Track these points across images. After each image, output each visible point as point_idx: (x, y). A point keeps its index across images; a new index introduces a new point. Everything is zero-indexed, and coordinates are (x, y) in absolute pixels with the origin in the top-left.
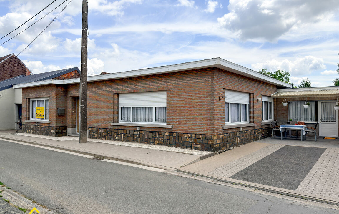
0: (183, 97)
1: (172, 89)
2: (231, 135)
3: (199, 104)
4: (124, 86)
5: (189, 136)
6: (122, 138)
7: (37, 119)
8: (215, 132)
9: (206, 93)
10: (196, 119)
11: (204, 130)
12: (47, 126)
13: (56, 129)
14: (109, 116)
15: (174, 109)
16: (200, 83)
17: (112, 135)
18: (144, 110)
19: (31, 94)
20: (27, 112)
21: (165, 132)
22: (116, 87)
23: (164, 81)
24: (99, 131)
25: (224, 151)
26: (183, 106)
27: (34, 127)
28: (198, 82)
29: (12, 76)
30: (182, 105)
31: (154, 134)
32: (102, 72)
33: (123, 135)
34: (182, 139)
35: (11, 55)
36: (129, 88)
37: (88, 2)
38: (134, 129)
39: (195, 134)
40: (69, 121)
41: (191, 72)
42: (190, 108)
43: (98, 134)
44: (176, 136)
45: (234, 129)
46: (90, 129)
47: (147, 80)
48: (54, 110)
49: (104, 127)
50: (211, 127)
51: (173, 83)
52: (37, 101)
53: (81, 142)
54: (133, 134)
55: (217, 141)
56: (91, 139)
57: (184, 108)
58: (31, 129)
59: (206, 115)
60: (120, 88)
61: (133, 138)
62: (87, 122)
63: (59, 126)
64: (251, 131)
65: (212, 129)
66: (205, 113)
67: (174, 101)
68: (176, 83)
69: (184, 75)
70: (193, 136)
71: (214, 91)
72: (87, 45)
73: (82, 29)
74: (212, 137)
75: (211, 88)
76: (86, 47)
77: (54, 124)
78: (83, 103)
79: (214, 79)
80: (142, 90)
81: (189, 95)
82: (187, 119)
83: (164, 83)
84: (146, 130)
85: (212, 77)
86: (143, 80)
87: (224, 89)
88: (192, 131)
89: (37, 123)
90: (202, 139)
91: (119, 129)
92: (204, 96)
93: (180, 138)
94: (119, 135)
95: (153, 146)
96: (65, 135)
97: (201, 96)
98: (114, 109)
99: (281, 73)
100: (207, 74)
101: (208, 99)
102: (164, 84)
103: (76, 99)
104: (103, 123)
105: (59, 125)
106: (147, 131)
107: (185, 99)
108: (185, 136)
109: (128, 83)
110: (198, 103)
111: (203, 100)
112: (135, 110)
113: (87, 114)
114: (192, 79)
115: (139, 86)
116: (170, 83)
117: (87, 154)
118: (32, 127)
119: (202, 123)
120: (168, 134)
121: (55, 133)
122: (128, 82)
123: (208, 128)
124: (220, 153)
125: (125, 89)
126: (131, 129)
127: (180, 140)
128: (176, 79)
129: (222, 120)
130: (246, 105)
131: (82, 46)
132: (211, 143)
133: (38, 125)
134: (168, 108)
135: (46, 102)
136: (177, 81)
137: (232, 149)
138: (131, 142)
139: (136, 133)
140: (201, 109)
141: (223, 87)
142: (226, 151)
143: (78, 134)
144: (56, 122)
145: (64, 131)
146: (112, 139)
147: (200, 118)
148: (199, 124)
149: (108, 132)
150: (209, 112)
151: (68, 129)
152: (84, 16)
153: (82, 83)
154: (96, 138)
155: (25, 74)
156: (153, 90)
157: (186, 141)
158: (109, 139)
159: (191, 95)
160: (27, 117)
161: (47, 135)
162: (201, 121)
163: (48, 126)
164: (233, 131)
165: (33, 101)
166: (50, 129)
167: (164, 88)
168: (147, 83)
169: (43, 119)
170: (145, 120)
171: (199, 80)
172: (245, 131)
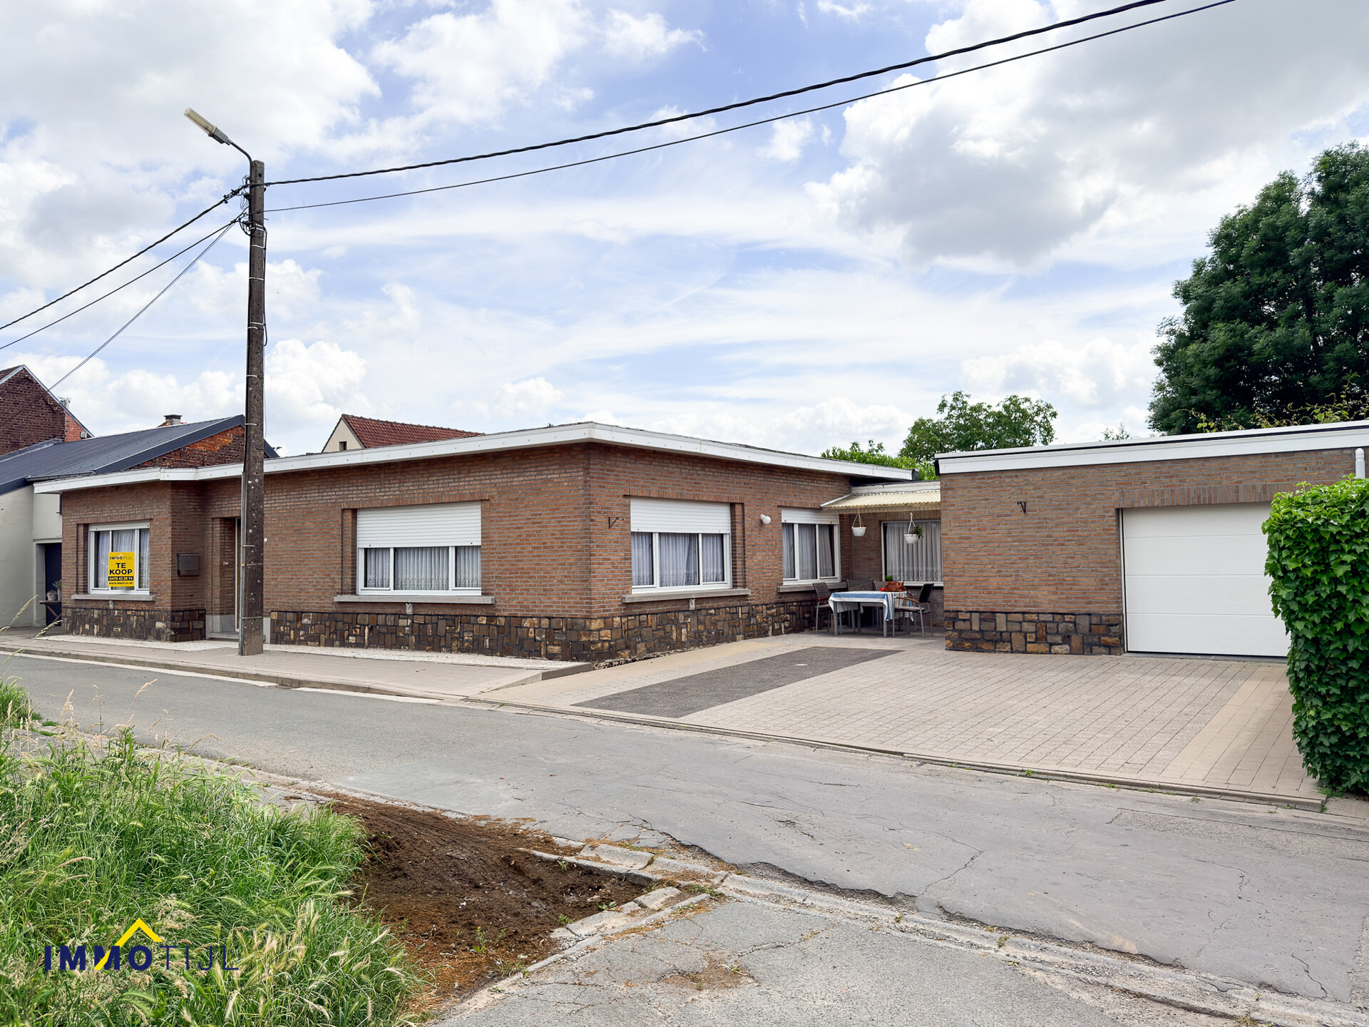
0: (520, 520)
1: (493, 497)
2: (653, 621)
3: (556, 538)
4: (370, 487)
5: (534, 624)
6: (366, 637)
7: (112, 588)
8: (596, 612)
9: (572, 510)
10: (551, 577)
11: (569, 607)
12: (145, 611)
13: (173, 619)
14: (329, 575)
15: (498, 553)
16: (559, 483)
17: (338, 632)
18: (425, 558)
19: (93, 510)
20: (81, 570)
21: (478, 616)
22: (349, 491)
23: (474, 474)
24: (301, 620)
25: (627, 662)
26: (520, 544)
27: (101, 616)
28: (555, 480)
29: (16, 445)
30: (519, 541)
31: (451, 623)
32: (343, 415)
33: (367, 631)
34: (519, 633)
35: (14, 373)
36: (384, 492)
37: (265, 249)
38: (398, 610)
39: (549, 618)
40: (212, 594)
41: (537, 453)
42: (538, 548)
43: (297, 630)
44: (503, 627)
45: (662, 604)
46: (275, 616)
47: (431, 471)
48: (167, 560)
49: (314, 609)
50: (585, 599)
51: (497, 481)
52: (113, 531)
53: (245, 652)
54: (396, 626)
55: (602, 633)
56: (278, 646)
57: (523, 548)
58: (92, 622)
59: (573, 567)
60: (359, 492)
61: (394, 636)
62: (262, 595)
63: (182, 608)
64: (734, 610)
65: (587, 603)
66: (572, 560)
67: (499, 529)
68: (504, 480)
69: (522, 461)
70: (545, 622)
71: (591, 503)
72: (262, 373)
73: (249, 325)
74: (588, 623)
75: (583, 495)
76: (261, 378)
77: (166, 603)
78: (250, 539)
79: (589, 473)
80: (418, 500)
81: (535, 515)
82: (530, 577)
83: (475, 480)
84: (430, 613)
85: (585, 469)
86: (421, 472)
87: (625, 496)
88: (542, 611)
89: (114, 601)
90: (564, 630)
91: (358, 614)
92: (569, 517)
93: (513, 629)
94: (358, 630)
95: (448, 655)
96: (200, 635)
97: (562, 517)
98: (345, 554)
99: (1022, 407)
100: (573, 461)
101: (578, 525)
102: (475, 482)
103: (231, 524)
104: (311, 597)
105: (183, 604)
106: (431, 615)
107: (525, 524)
108: (526, 623)
109: (380, 477)
110: (554, 535)
111: (566, 526)
112: (403, 558)
113: (262, 569)
114: (541, 471)
115: (410, 487)
116: (488, 481)
117: (257, 678)
118: (96, 616)
119: (564, 587)
120: (484, 622)
121: (168, 630)
122: (382, 476)
123: (578, 600)
124: (611, 665)
125: (372, 495)
126: (389, 610)
127: (513, 635)
128: (504, 471)
129: (619, 580)
130: (722, 536)
131: (248, 374)
132: (584, 639)
133: (116, 607)
134: (486, 549)
135: (142, 534)
136: (505, 476)
137: (658, 656)
138: (391, 648)
139: (402, 622)
140: (563, 551)
141: (622, 492)
142: (634, 661)
143: (238, 633)
144: (174, 595)
145: (198, 625)
146: (337, 643)
147: (559, 574)
148: (557, 589)
149: (327, 624)
150: (581, 559)
151: (208, 617)
152: (254, 289)
153: (250, 482)
154: (293, 643)
155: (62, 436)
156: (447, 501)
157: (528, 638)
158: (329, 643)
159: (540, 515)
160: (81, 582)
161: (145, 639)
162: (561, 582)
163: (148, 611)
164: (661, 608)
165: (98, 534)
166: (154, 619)
167: (474, 493)
168: (430, 479)
169: (132, 588)
170: (429, 583)
171: (557, 476)
172: (710, 609)
